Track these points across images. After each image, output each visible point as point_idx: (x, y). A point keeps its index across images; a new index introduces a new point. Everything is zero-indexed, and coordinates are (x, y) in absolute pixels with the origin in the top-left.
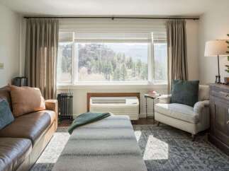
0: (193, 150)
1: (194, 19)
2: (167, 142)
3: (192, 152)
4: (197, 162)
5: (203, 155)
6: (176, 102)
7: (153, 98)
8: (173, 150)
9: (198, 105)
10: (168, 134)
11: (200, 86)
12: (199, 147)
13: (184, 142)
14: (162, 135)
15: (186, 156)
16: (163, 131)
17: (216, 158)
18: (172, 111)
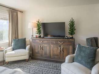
0: (29, 65)
1: (21, 12)
2: (18, 68)
3: (30, 66)
4: (34, 67)
5: (34, 64)
6: (17, 49)
7: (2, 51)
8: (23, 69)
9: (28, 47)
10: (16, 65)
11: (26, 40)
12: (31, 62)
13: (25, 64)
14: (14, 67)
15: (29, 68)
16: (12, 65)
17: (37, 63)
18: (17, 53)
